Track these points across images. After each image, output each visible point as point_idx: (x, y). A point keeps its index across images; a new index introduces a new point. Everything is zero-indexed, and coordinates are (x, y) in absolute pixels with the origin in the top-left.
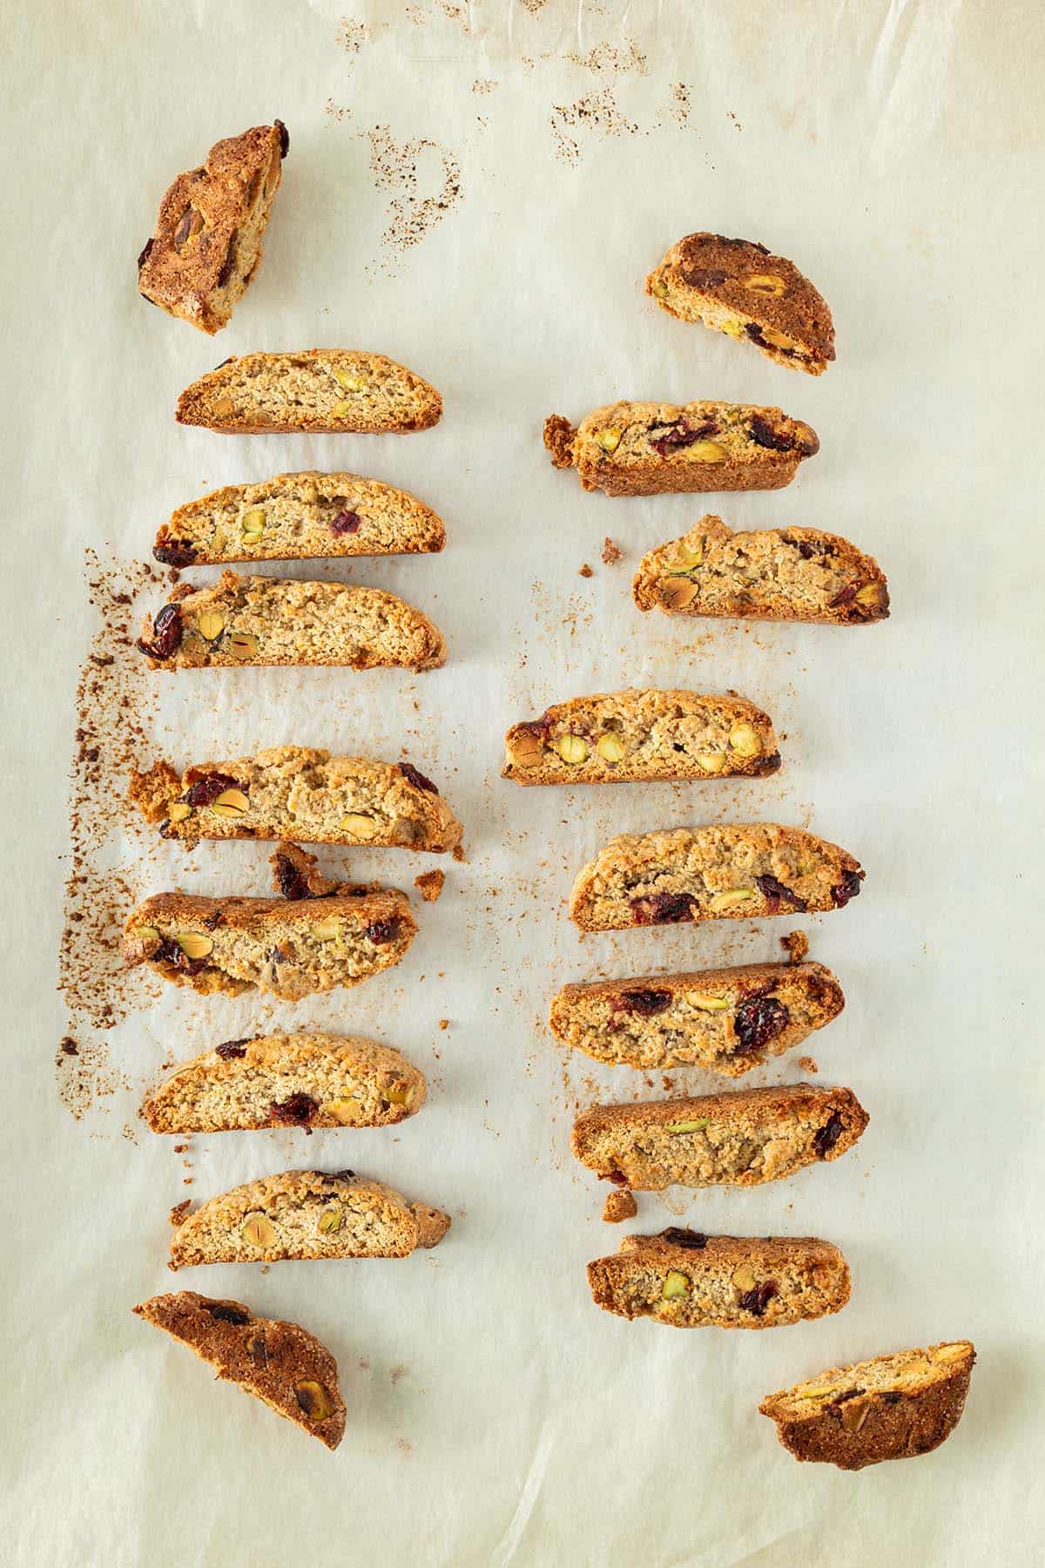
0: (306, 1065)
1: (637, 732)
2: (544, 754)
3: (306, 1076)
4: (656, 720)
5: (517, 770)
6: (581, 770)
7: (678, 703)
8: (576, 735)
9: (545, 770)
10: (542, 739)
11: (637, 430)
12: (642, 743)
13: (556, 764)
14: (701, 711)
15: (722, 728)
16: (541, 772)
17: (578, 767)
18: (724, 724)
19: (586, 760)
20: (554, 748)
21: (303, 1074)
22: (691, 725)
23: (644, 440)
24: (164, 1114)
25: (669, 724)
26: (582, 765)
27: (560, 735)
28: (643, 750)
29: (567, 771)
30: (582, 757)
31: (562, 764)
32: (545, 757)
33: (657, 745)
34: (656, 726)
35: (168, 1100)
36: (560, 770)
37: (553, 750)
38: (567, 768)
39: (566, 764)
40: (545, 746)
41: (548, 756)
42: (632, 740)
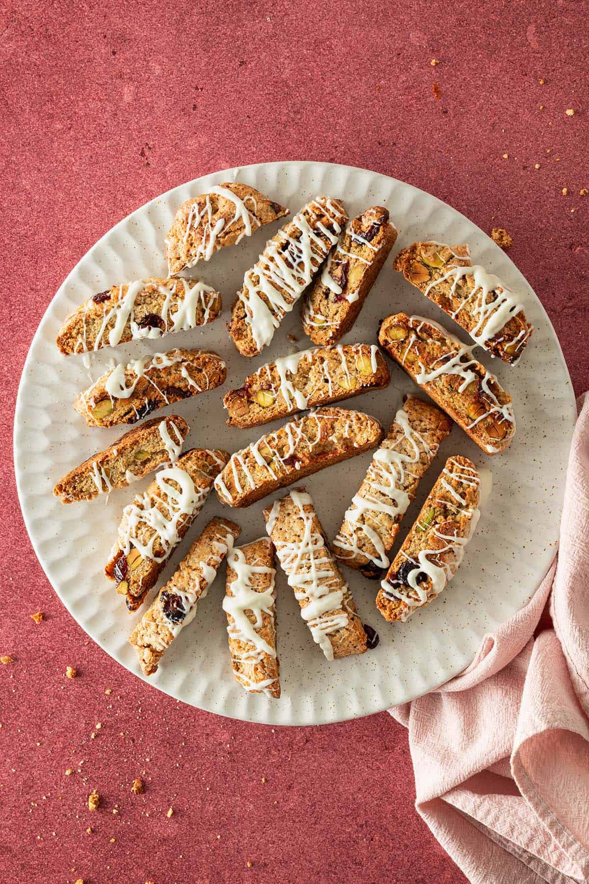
0: (150, 297)
1: (301, 379)
2: (249, 406)
3: (151, 303)
4: (310, 369)
5: (235, 419)
6: (272, 409)
7: (320, 355)
8: (265, 390)
9: (252, 415)
10: (246, 397)
11: (323, 306)
12: (305, 384)
13: (257, 409)
14: (335, 356)
15: (351, 362)
16: (250, 416)
17: (271, 408)
18: (351, 360)
19: (274, 402)
20: (254, 400)
21: (149, 302)
22: (331, 365)
23: (330, 304)
24: (68, 344)
25: (318, 369)
26: (273, 406)
27: (255, 392)
28: (307, 387)
29: (265, 412)
30: (272, 402)
31: (261, 408)
32: (250, 407)
33: (314, 382)
34: (311, 371)
35: (68, 335)
36: (261, 412)
37: (253, 402)
38: (265, 410)
39: (263, 408)
40: (248, 401)
41: (251, 406)
42: (299, 384)
